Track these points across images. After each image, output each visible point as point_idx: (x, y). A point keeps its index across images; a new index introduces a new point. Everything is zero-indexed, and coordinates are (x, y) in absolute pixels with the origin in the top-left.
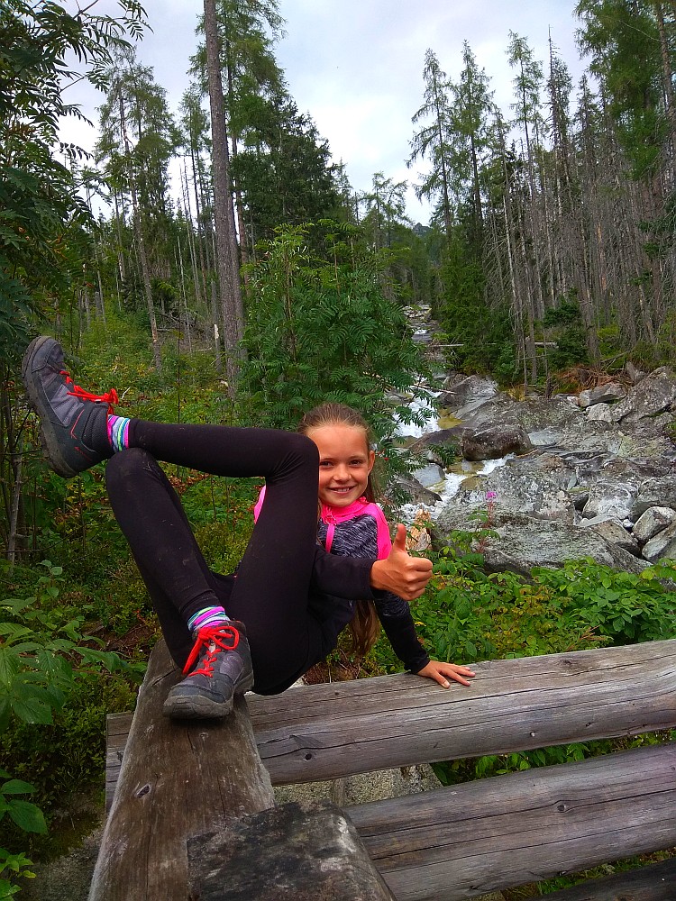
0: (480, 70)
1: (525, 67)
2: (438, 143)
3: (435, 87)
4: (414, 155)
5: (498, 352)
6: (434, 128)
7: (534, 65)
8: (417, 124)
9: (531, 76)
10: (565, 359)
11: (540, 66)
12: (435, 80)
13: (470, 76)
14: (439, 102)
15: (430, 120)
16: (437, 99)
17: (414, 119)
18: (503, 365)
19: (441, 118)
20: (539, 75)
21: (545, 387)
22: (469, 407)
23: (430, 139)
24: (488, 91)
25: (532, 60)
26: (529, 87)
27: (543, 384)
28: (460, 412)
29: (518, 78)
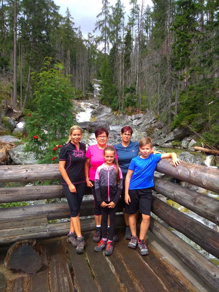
0: (122, 4)
1: (135, 6)
2: (104, 26)
3: (105, 7)
4: (96, 29)
5: (113, 99)
6: (103, 21)
7: (137, 5)
8: (98, 18)
9: (136, 9)
10: (128, 104)
11: (139, 6)
12: (105, 4)
13: (118, 6)
14: (106, 13)
15: (103, 17)
16: (106, 11)
17: (97, 17)
18: (113, 103)
19: (106, 18)
20: (139, 9)
21: (124, 112)
22: (101, 116)
23: (102, 24)
24: (123, 12)
25: (137, 4)
26: (135, 13)
27: (124, 111)
28: (98, 117)
29: (132, 9)
